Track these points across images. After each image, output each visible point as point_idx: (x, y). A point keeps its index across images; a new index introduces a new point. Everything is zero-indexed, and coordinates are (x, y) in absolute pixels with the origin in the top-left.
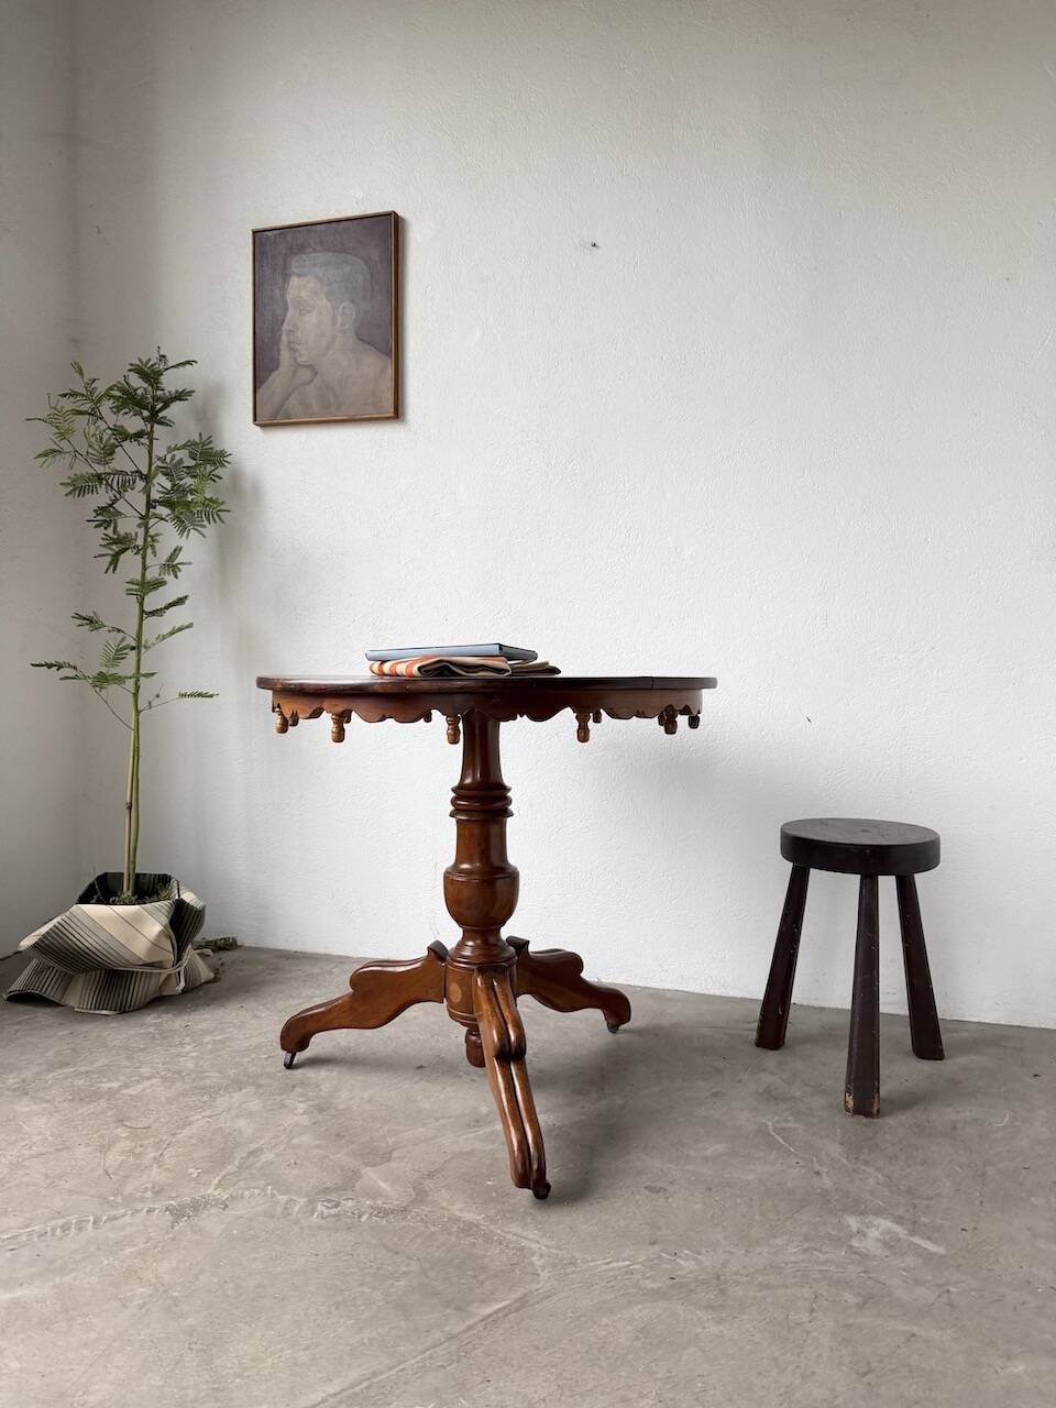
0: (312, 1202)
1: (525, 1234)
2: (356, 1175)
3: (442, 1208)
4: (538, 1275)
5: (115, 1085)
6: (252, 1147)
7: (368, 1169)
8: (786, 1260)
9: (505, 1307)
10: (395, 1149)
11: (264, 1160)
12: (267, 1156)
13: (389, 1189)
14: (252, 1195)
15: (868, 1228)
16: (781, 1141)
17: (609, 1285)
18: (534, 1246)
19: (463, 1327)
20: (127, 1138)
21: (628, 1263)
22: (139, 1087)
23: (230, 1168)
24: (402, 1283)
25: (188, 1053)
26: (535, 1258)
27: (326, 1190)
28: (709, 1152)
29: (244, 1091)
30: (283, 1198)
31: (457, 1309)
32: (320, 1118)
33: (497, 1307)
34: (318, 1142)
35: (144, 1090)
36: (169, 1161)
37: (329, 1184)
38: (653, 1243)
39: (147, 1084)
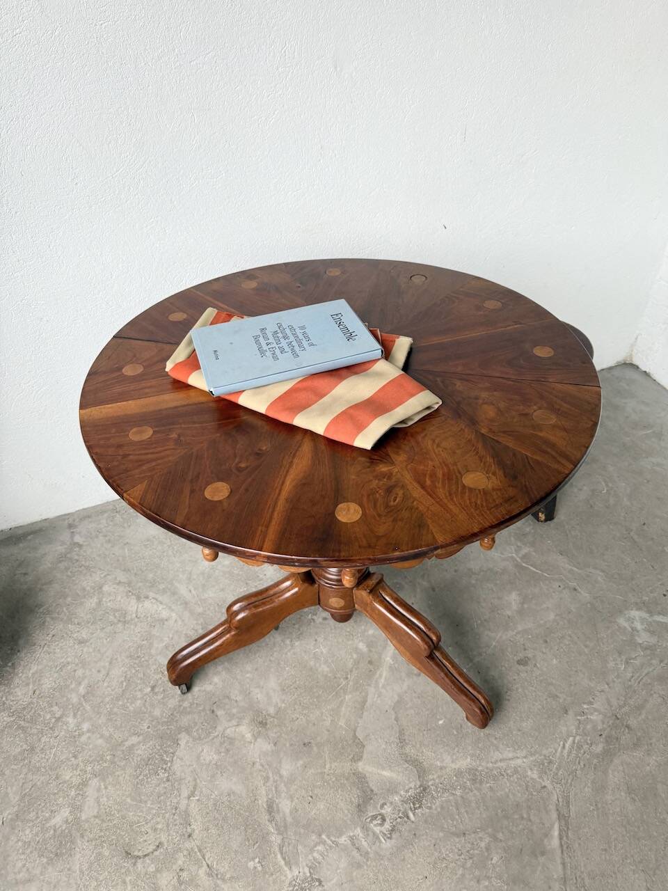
0: (365, 829)
1: (505, 757)
2: (361, 779)
3: (441, 768)
4: (545, 787)
5: (65, 813)
6: (262, 801)
7: (360, 764)
8: (628, 678)
9: (560, 830)
10: (355, 731)
11: (287, 811)
12: (285, 806)
13: (394, 775)
14: (322, 854)
15: (632, 623)
16: (535, 570)
17: (582, 764)
18: (519, 762)
19: (560, 867)
20: (158, 871)
21: (571, 739)
22: (90, 801)
23: (275, 839)
24: (495, 859)
25: (78, 725)
26: (529, 773)
27: (360, 808)
28: (515, 607)
29: (182, 743)
30: (343, 840)
31: (543, 853)
32: (272, 735)
33: (556, 833)
34: (301, 762)
35: (98, 801)
36: (224, 867)
37: (356, 801)
38: (566, 712)
39: (91, 792)
